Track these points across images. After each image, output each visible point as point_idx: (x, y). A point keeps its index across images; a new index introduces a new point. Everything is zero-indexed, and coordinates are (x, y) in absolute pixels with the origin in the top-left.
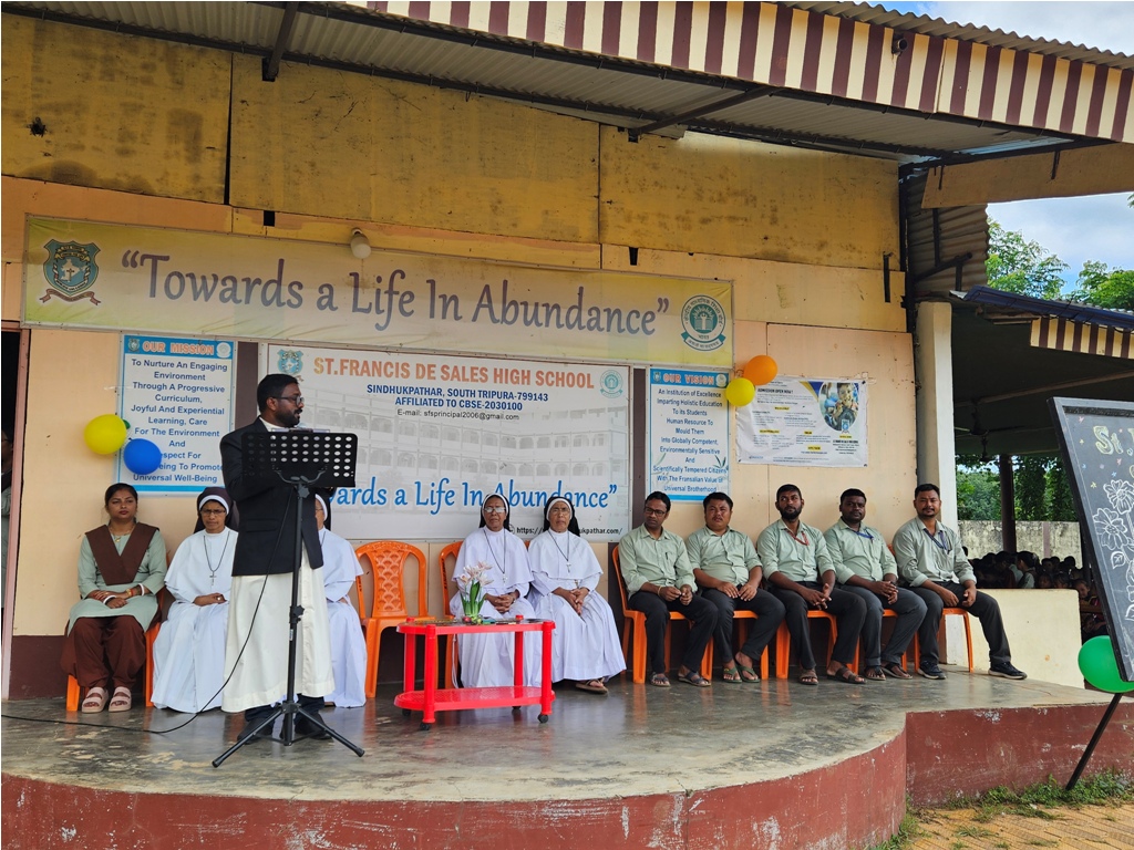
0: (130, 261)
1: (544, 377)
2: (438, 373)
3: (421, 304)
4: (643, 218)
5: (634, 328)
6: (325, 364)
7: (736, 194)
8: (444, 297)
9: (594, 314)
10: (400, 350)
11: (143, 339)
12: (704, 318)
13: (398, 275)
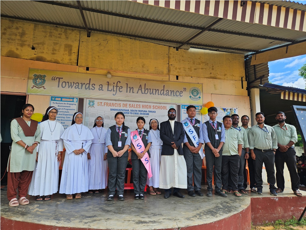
0: (53, 79)
1: (155, 107)
2: (128, 106)
3: (124, 89)
4: (180, 69)
5: (177, 95)
6: (100, 104)
7: (203, 63)
8: (130, 87)
9: (167, 92)
10: (119, 100)
11: (56, 97)
12: (195, 93)
13: (119, 82)
